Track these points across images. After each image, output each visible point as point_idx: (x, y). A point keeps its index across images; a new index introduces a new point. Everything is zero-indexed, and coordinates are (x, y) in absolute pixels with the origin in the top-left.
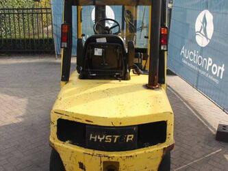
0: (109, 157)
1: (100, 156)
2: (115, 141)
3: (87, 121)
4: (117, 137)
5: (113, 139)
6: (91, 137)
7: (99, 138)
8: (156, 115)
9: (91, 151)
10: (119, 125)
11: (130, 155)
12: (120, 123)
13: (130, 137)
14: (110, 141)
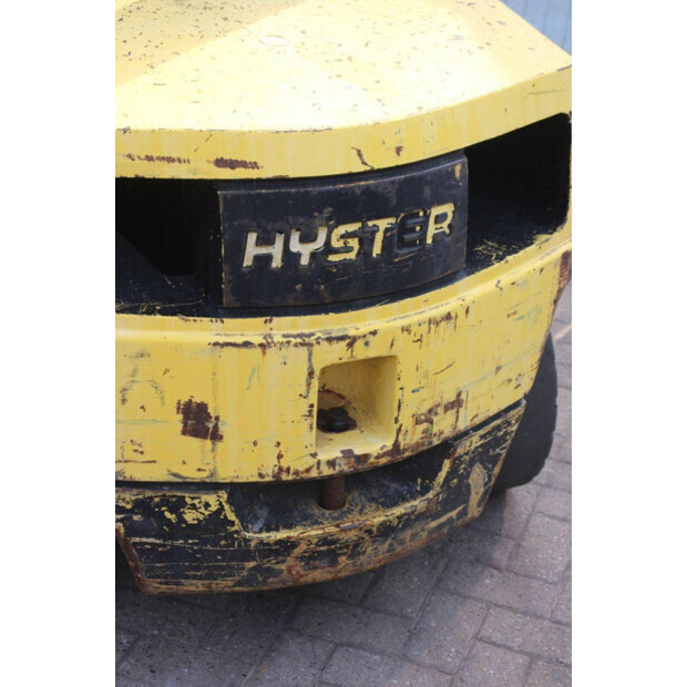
0: (352, 343)
1: (305, 342)
2: (377, 250)
3: (220, 163)
4: (384, 224)
5: (366, 239)
6: (252, 249)
7: (295, 246)
11: (443, 311)
12: (398, 150)
13: (440, 219)
14: (352, 256)
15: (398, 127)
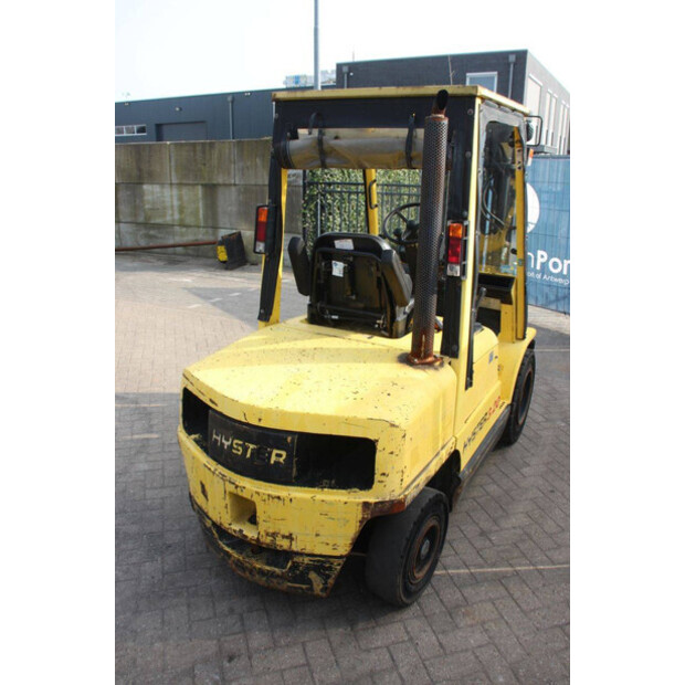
0: (237, 487)
1: (224, 478)
2: (248, 456)
3: (211, 400)
4: (252, 446)
5: (246, 449)
6: (214, 436)
7: (224, 441)
8: (347, 421)
9: (213, 465)
10: (255, 422)
11: (277, 494)
12: (260, 420)
13: (278, 455)
14: (240, 453)
15: (261, 411)
